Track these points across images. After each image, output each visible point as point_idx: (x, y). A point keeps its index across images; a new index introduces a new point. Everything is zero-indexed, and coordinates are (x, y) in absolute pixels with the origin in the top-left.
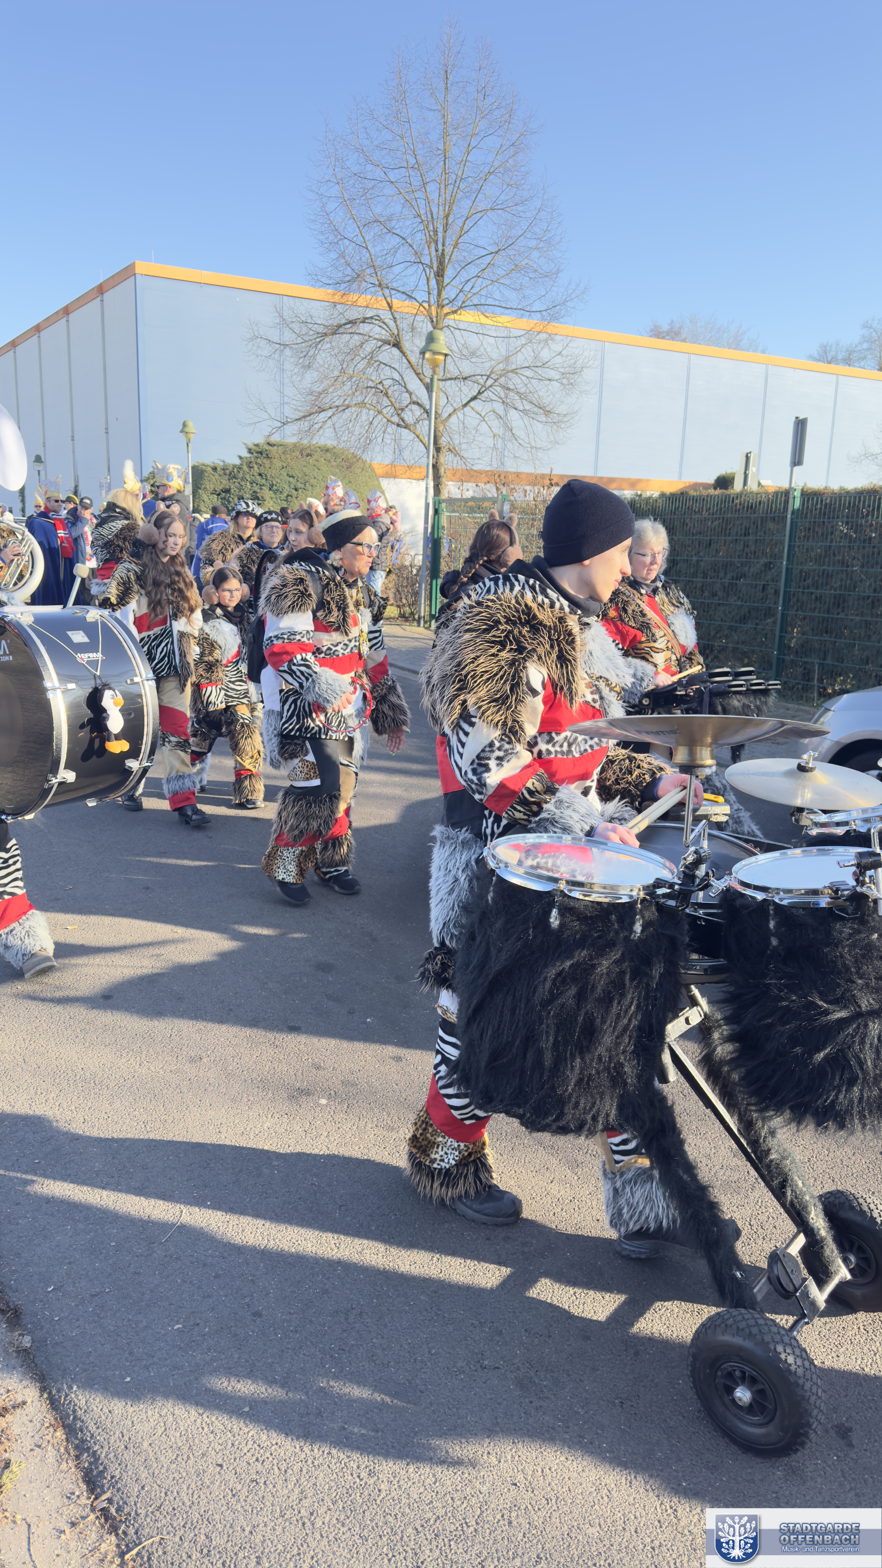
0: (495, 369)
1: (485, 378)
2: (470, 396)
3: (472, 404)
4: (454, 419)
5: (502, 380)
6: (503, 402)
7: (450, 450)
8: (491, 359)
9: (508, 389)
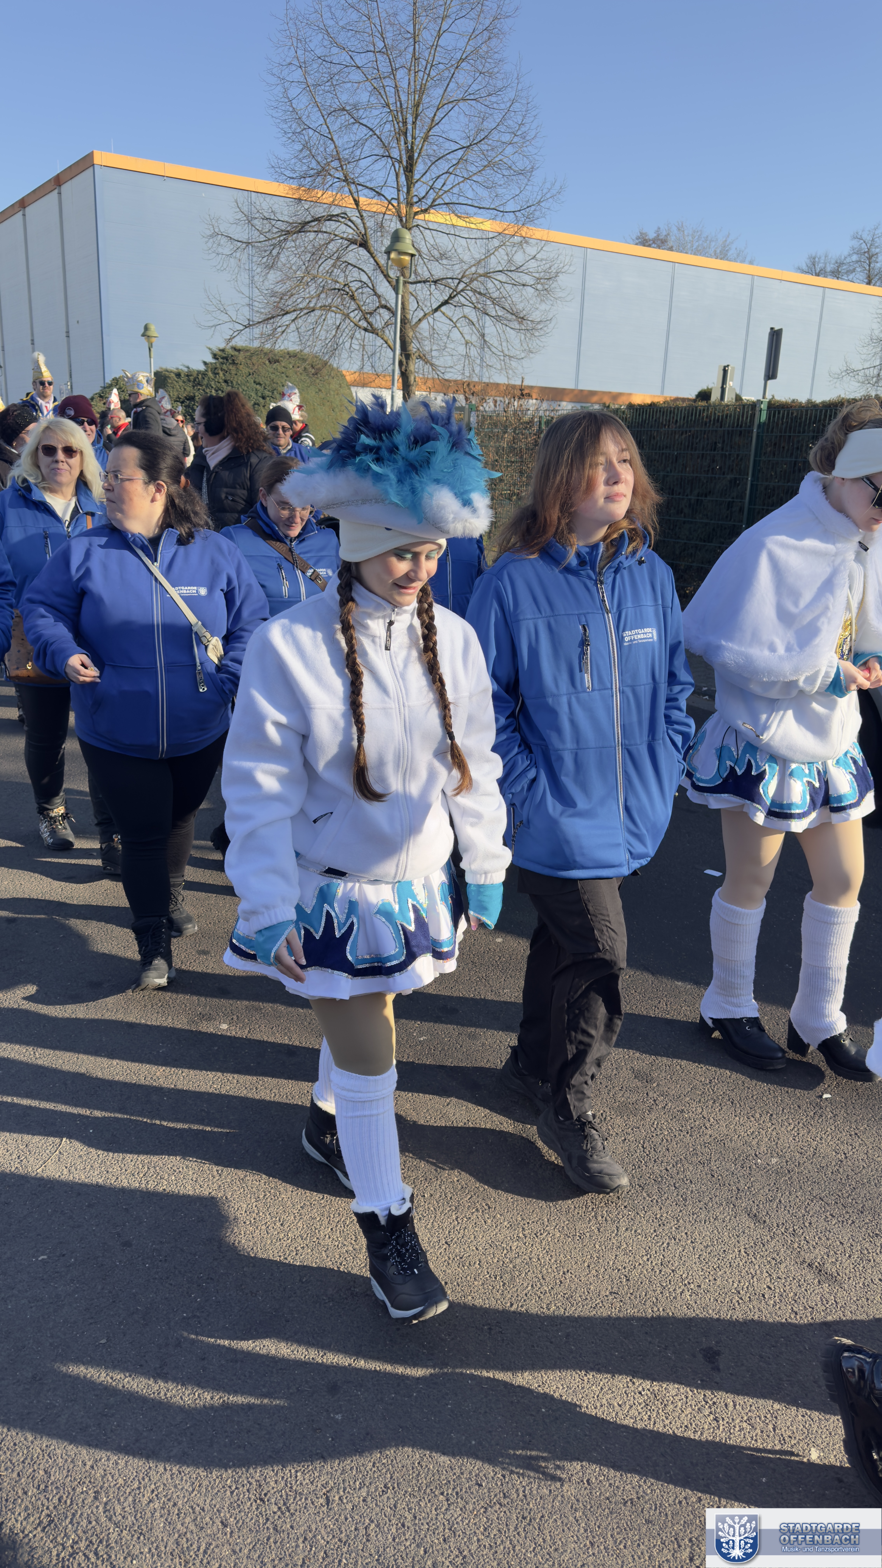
0: (467, 273)
1: (457, 281)
2: (441, 300)
3: (443, 309)
4: (424, 325)
5: (475, 284)
6: (475, 307)
7: (420, 357)
8: (462, 261)
9: (480, 293)
